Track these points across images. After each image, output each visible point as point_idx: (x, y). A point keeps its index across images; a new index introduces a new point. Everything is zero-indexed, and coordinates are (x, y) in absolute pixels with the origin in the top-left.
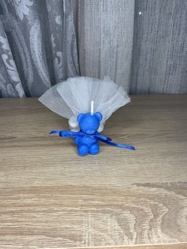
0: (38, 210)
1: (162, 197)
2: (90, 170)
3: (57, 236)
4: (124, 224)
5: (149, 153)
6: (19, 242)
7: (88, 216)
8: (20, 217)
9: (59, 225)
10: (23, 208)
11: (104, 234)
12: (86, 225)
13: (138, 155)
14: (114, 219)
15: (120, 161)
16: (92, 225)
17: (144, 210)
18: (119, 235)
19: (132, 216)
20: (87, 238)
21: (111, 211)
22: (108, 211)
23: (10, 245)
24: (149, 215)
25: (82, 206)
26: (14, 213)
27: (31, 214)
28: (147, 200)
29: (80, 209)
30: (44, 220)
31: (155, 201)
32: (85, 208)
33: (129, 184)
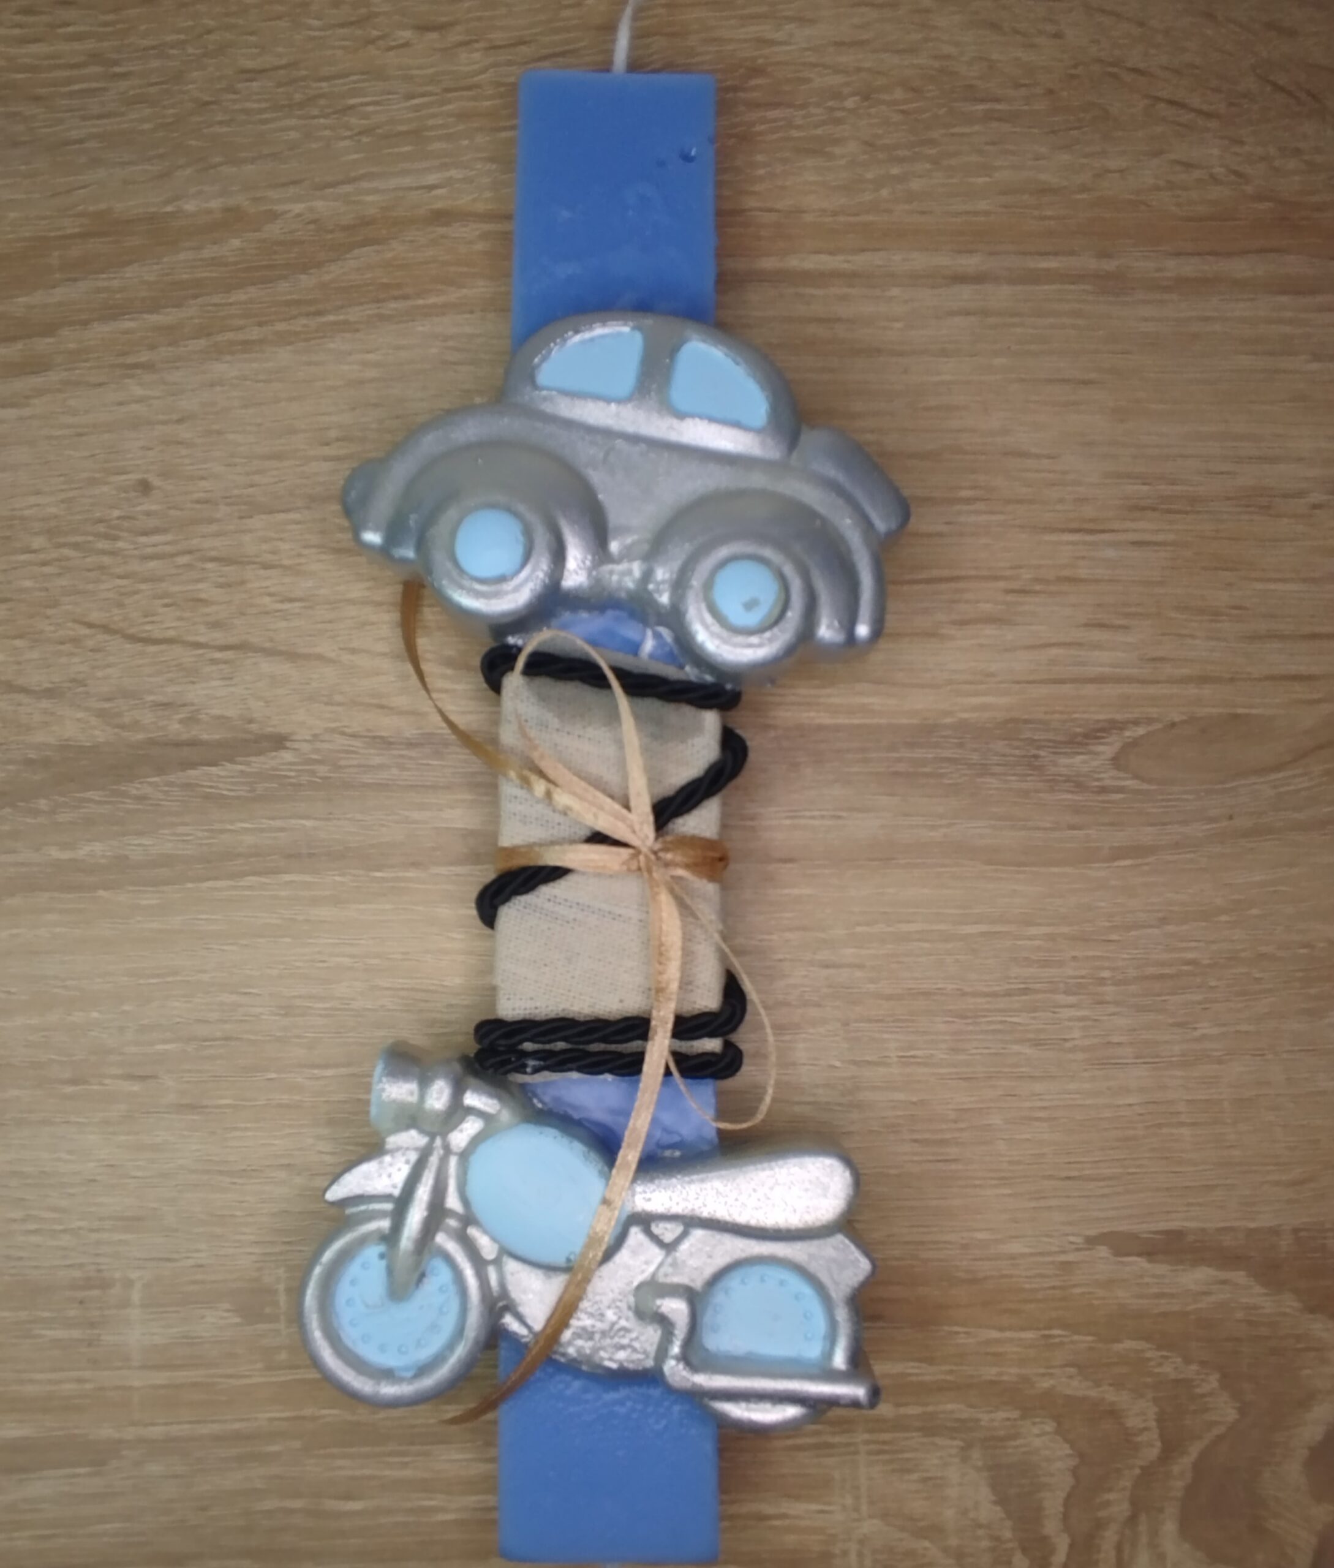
1: (1225, 1334)
7: (851, 1449)
12: (849, 1501)
14: (975, 1467)
16: (875, 1503)
17: (1125, 1413)
18: (993, 1550)
19: (1060, 1449)
21: (964, 1421)
22: (950, 1421)
24: (1141, 1443)
28: (1149, 1355)
33: (1072, 1243)
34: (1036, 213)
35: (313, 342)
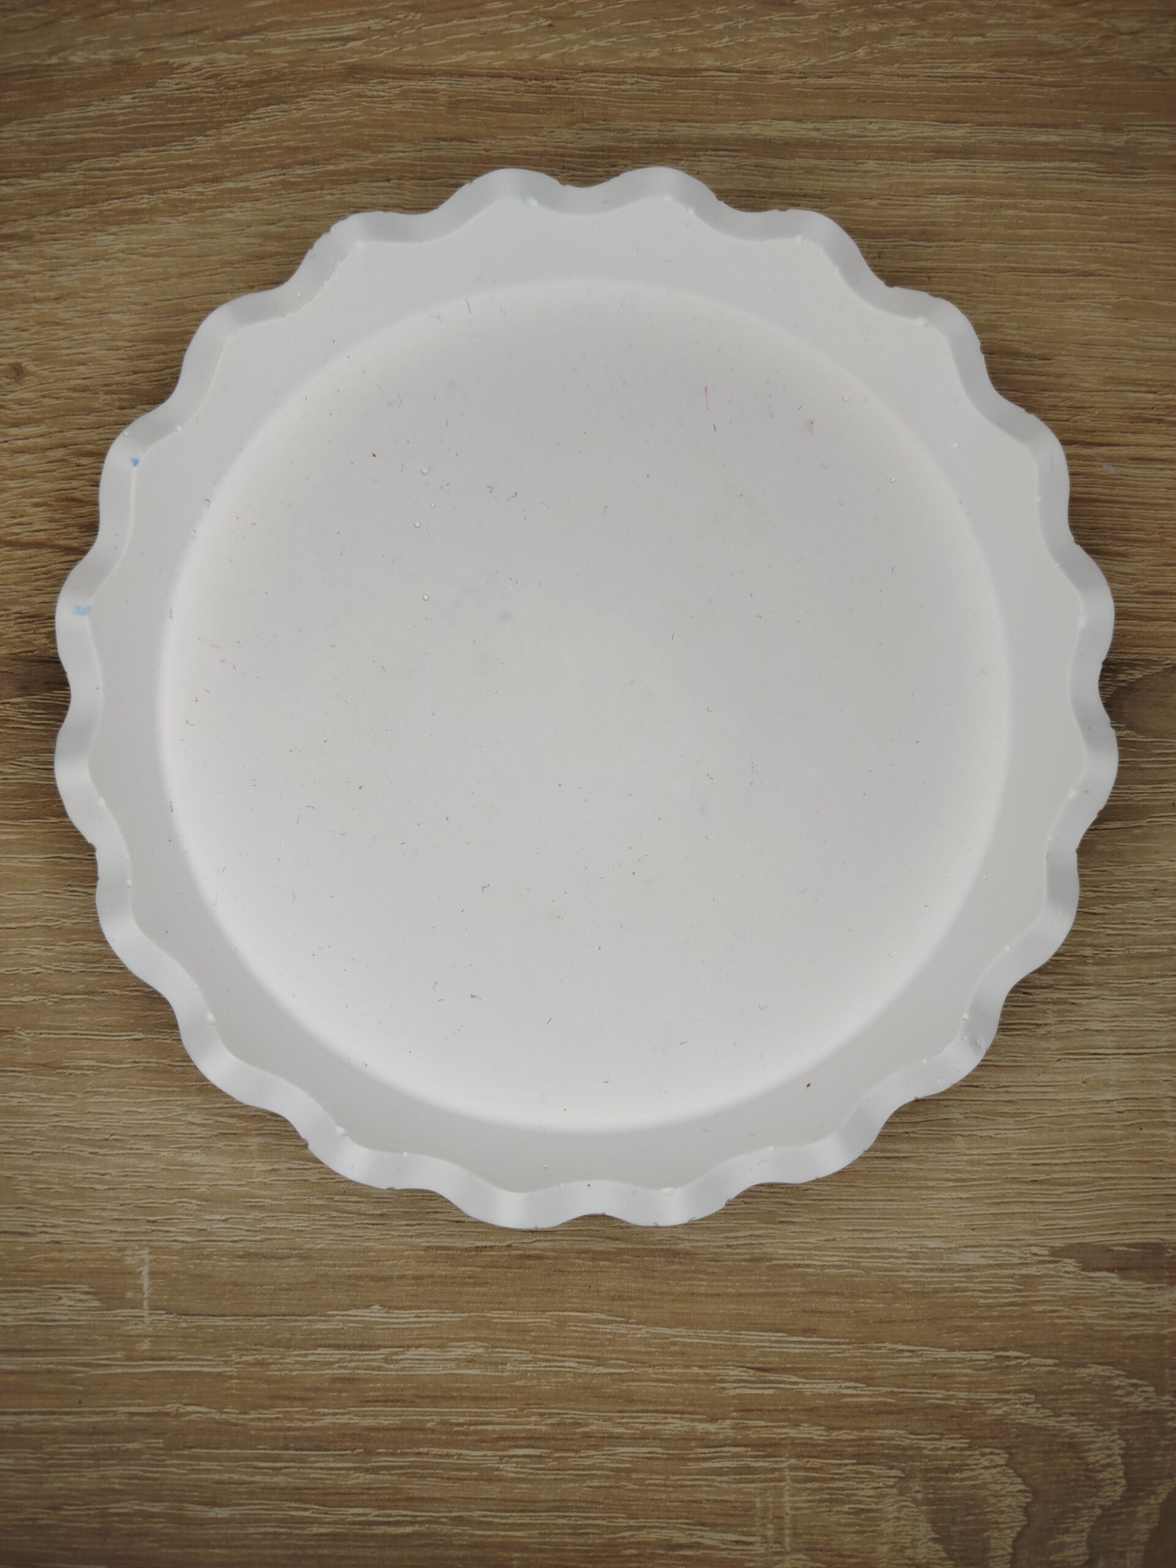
0: (498, 1428)
4: (962, 1533)
7: (776, 1475)
8: (414, 1475)
9: (630, 1528)
10: (411, 1414)
14: (914, 1501)
16: (801, 1534)
17: (1087, 1447)
19: (1012, 1484)
21: (904, 1449)
22: (889, 1448)
24: (1104, 1480)
25: (747, 1409)
27: (464, 1452)
28: (1116, 1382)
29: (731, 1433)
30: (542, 1496)
31: (1160, 1391)
32: (760, 1428)
33: (1036, 1255)
34: (1035, 78)
35: (209, 212)
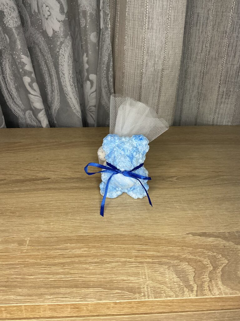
0: (89, 261)
1: (220, 248)
2: (139, 217)
3: (115, 288)
4: (183, 276)
5: (203, 199)
6: (75, 295)
7: (144, 267)
8: (72, 269)
9: (115, 277)
10: (73, 260)
11: (163, 286)
12: (144, 277)
13: (191, 201)
14: (171, 271)
15: (171, 208)
16: (150, 277)
18: (179, 287)
20: (146, 290)
21: (168, 262)
23: (66, 299)
25: (136, 257)
26: (64, 265)
27: (82, 265)
28: (205, 251)
29: (134, 261)
30: (97, 272)
31: (213, 252)
32: (139, 260)
33: (184, 234)
